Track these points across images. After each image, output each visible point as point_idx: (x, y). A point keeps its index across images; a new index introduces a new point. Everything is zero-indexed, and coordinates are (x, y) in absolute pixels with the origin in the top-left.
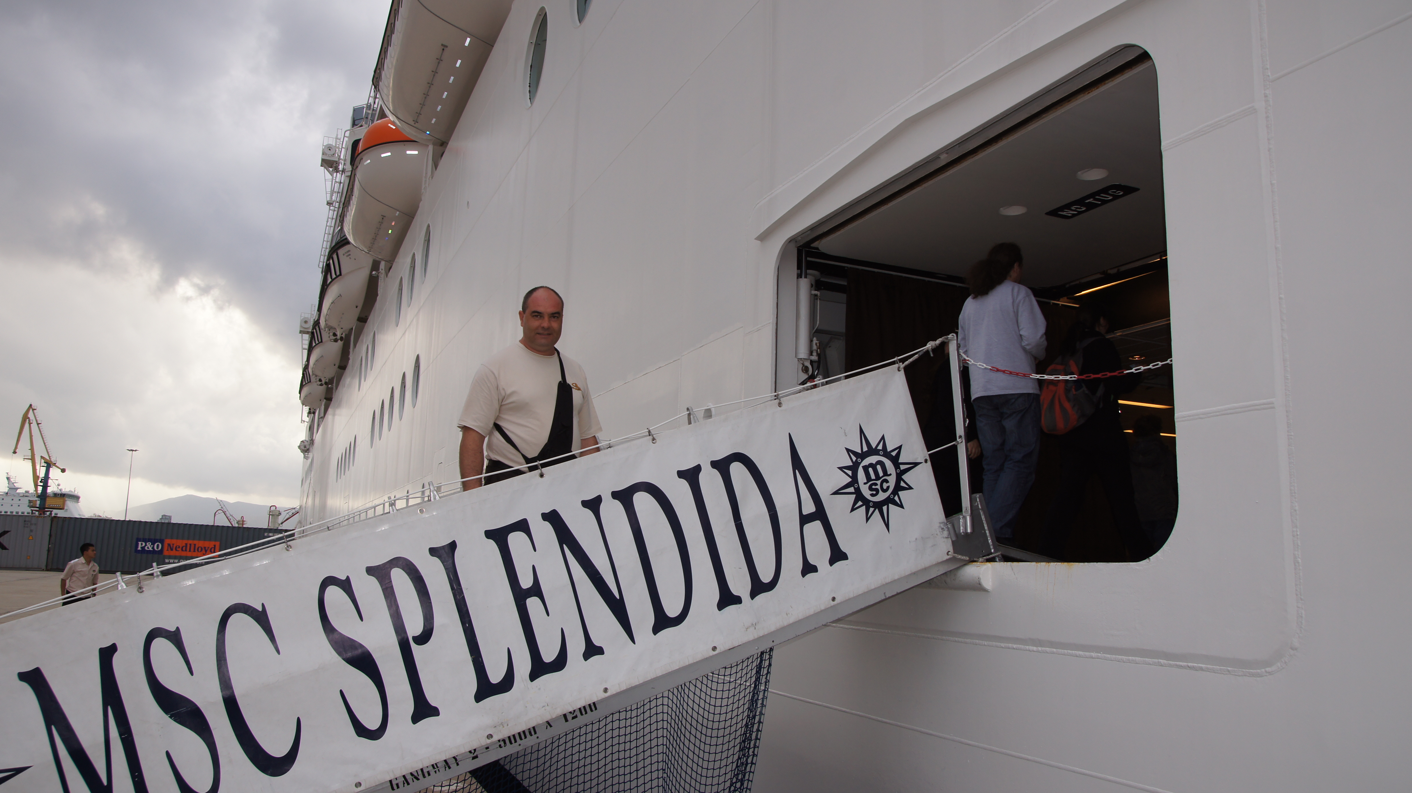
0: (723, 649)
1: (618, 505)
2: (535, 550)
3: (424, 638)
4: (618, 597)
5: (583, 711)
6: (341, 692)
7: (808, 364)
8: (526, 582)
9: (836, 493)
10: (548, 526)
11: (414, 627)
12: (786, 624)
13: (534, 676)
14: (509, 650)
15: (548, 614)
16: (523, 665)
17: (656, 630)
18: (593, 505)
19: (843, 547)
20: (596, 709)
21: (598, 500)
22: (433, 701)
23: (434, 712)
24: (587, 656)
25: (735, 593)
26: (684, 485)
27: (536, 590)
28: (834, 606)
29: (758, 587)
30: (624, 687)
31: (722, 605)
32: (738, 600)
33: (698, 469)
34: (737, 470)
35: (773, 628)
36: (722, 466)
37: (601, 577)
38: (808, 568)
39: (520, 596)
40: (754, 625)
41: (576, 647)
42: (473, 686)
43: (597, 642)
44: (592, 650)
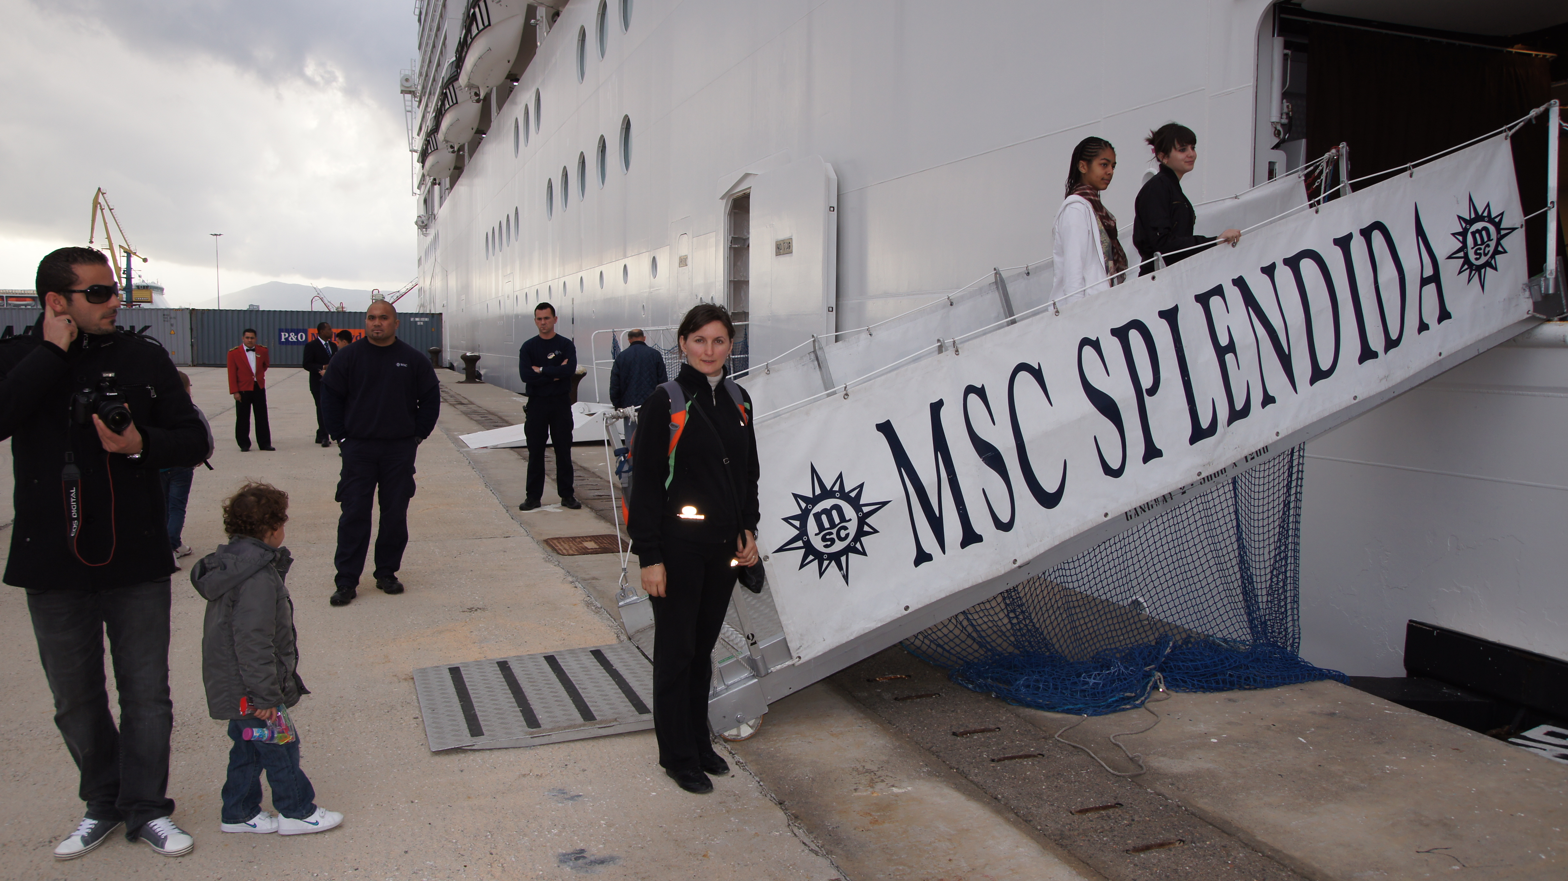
0: (1361, 399)
1: (1288, 271)
2: (1228, 313)
3: (1152, 391)
4: (1287, 353)
5: (1258, 453)
6: (1095, 437)
7: (1279, 128)
8: (1224, 341)
9: (1450, 257)
10: (1236, 290)
11: (1146, 382)
12: (1407, 376)
13: (1230, 422)
14: (1213, 399)
15: (1239, 369)
16: (1223, 414)
17: (1313, 381)
18: (1269, 271)
19: (1449, 308)
20: (1267, 451)
21: (1273, 266)
22: (1158, 445)
23: (1159, 454)
24: (1264, 404)
25: (1373, 349)
26: (1338, 251)
27: (1231, 347)
28: (1440, 360)
29: (1391, 344)
30: (1290, 432)
31: (1362, 360)
32: (1375, 355)
33: (1350, 237)
34: (1377, 236)
35: (1399, 380)
36: (1366, 233)
37: (1277, 335)
38: (1423, 327)
39: (1221, 352)
40: (1386, 377)
41: (1257, 398)
42: (1188, 431)
43: (1271, 393)
44: (1268, 400)
